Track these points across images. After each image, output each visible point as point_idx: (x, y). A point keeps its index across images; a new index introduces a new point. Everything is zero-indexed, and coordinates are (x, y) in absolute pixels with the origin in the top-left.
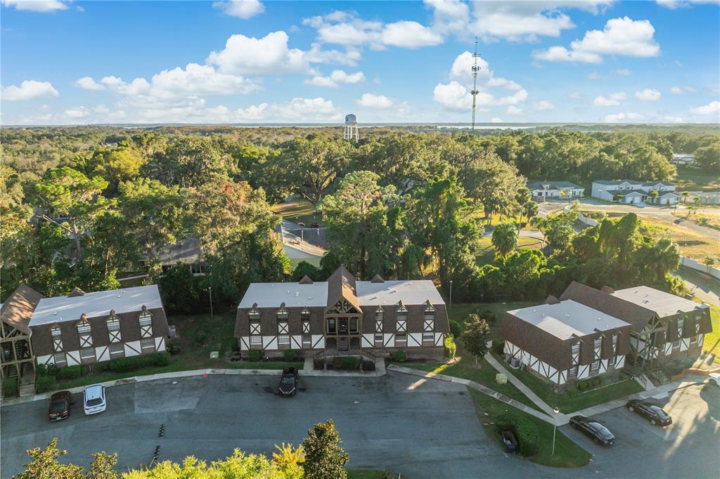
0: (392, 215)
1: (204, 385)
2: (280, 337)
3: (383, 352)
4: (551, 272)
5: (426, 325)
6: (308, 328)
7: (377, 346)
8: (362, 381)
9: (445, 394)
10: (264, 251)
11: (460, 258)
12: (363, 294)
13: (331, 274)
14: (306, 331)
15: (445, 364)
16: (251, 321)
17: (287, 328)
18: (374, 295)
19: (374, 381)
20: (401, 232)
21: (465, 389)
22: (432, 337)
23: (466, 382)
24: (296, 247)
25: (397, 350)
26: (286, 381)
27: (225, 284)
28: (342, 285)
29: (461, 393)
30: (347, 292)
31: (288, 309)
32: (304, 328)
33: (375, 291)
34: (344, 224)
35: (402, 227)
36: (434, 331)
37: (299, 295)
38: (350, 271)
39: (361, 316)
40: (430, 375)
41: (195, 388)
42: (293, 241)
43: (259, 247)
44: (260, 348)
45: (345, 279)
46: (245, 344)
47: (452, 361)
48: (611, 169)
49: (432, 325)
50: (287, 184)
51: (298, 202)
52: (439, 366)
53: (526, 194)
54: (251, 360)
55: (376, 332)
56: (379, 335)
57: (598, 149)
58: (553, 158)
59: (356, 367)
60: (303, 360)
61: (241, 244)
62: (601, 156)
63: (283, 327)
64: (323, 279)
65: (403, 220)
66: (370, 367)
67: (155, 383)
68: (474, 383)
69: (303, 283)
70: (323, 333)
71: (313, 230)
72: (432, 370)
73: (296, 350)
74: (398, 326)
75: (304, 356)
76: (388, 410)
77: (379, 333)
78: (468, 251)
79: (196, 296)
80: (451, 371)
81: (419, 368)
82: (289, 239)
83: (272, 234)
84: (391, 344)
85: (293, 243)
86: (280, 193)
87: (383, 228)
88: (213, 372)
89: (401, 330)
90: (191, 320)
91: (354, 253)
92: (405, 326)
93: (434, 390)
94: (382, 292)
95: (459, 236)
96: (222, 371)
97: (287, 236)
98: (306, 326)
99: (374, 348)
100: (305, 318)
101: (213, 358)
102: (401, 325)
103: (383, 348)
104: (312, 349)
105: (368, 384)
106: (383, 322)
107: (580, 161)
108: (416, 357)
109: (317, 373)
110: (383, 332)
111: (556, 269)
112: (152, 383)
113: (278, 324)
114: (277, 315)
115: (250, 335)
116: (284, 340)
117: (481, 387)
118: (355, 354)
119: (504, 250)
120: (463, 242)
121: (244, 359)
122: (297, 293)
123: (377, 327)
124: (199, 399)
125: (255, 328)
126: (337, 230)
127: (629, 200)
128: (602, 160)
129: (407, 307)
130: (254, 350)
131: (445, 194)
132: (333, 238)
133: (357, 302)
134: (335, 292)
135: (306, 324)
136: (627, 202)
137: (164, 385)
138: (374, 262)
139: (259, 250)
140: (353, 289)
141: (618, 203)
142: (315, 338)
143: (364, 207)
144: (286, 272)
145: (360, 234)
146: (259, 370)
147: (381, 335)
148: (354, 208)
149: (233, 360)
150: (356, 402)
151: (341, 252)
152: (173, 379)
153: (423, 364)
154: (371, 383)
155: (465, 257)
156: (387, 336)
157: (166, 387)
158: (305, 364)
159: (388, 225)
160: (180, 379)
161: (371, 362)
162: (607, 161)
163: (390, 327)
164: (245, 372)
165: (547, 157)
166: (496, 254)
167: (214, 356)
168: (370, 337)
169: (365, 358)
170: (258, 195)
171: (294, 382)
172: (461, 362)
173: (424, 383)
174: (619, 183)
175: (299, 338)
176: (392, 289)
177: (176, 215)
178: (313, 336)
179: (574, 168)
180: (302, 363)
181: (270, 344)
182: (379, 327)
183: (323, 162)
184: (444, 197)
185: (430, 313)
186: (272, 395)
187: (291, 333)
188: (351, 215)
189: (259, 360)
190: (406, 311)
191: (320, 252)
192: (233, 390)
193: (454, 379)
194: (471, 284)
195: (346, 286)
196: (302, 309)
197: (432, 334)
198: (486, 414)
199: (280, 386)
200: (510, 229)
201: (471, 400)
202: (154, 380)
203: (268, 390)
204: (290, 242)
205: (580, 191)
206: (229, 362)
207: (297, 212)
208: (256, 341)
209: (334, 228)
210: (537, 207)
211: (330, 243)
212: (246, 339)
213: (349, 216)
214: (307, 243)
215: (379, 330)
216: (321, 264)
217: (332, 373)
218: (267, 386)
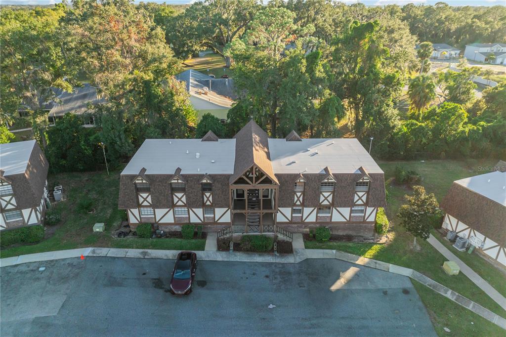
0: (312, 59)
1: (77, 275)
2: (176, 209)
3: (301, 227)
4: (478, 129)
5: (356, 198)
6: (211, 199)
7: (294, 220)
8: (277, 270)
9: (385, 293)
10: (162, 101)
11: (383, 112)
12: (278, 156)
13: (239, 130)
14: (208, 203)
15: (376, 244)
16: (139, 190)
17: (184, 199)
18: (291, 159)
19: (292, 270)
20: (320, 80)
21: (408, 285)
22: (362, 211)
23: (407, 272)
24: (203, 97)
25: (318, 225)
26: (179, 274)
27: (117, 139)
28: (252, 146)
29: (406, 292)
30: (259, 157)
31: (186, 177)
32: (205, 199)
33: (294, 152)
34: (254, 71)
35: (324, 75)
36: (366, 204)
37: (200, 156)
38: (261, 126)
39: (277, 188)
40: (362, 260)
41: (64, 279)
42: (200, 90)
43: (156, 96)
44: (153, 221)
45: (256, 138)
46: (134, 216)
47: (384, 240)
48: (481, 35)
49: (364, 199)
50: (199, 37)
51: (211, 57)
52: (370, 246)
53: (430, 49)
54: (141, 236)
55: (295, 205)
56: (297, 208)
57: (472, 16)
58: (431, 25)
59: (270, 248)
60: (204, 236)
61: (134, 92)
62: (473, 22)
63: (180, 198)
64: (229, 135)
65: (324, 66)
66: (286, 249)
67: (16, 269)
68: (417, 274)
69: (205, 140)
70: (229, 207)
71: (221, 81)
72: (363, 253)
73: (196, 224)
74: (322, 198)
75: (205, 231)
76: (314, 322)
77: (298, 206)
78: (392, 104)
79: (89, 152)
80: (386, 255)
81: (347, 250)
82: (196, 89)
83: (172, 81)
84: (312, 219)
85: (200, 93)
86: (192, 46)
87: (300, 76)
88: (94, 252)
89: (326, 203)
90: (85, 177)
91: (265, 105)
92: (330, 199)
93: (370, 286)
94: (301, 155)
95: (381, 86)
96: (104, 252)
97: (196, 86)
98: (208, 197)
99: (291, 222)
100: (206, 188)
101: (97, 232)
102: (326, 197)
103: (302, 223)
104: (216, 223)
105: (284, 273)
106: (304, 193)
107: (454, 27)
108: (341, 233)
109: (221, 257)
110: (303, 205)
111: (482, 126)
112: (12, 270)
113: (172, 194)
114: (171, 184)
115: (139, 206)
116: (182, 213)
117: (428, 281)
118: (268, 231)
119: (419, 104)
120: (386, 94)
121: (134, 234)
122: (198, 154)
123: (296, 199)
124: (65, 297)
125: (145, 198)
126: (247, 78)
127: (499, 61)
128: (473, 26)
129: (335, 175)
130: (146, 224)
131: (367, 40)
132: (242, 86)
133: (272, 168)
134: (244, 154)
135: (208, 194)
136: (497, 63)
137: (26, 273)
138: (288, 117)
139: (156, 100)
140: (266, 150)
141: (489, 63)
142: (219, 212)
143: (277, 52)
144: (192, 124)
145: (272, 82)
146: (149, 251)
147: (300, 208)
148: (266, 53)
149: (120, 235)
150: (271, 306)
151: (251, 104)
152: (41, 263)
153: (350, 244)
154: (289, 273)
155: (390, 111)
156: (307, 211)
157: (28, 276)
158: (207, 241)
159: (306, 71)
160: (50, 264)
161: (287, 242)
162: (478, 26)
163: (311, 199)
164: (133, 253)
165: (426, 23)
166: (410, 107)
167: (98, 230)
168: (287, 211)
169: (281, 237)
170: (156, 36)
171: (189, 276)
172: (395, 240)
173: (357, 275)
174: (491, 46)
175: (199, 211)
176: (312, 150)
177: (54, 55)
178: (216, 209)
179: (448, 33)
180: (203, 240)
181: (165, 217)
182: (298, 199)
183: (233, 18)
184: (365, 44)
185: (364, 184)
186: (161, 292)
187: (190, 205)
188: (263, 60)
189: (151, 237)
190: (333, 181)
191: (228, 103)
192: (113, 282)
193: (393, 268)
194: (391, 140)
195: (257, 148)
196: (202, 176)
197: (363, 208)
198: (447, 330)
199: (171, 283)
200: (429, 82)
201: (420, 303)
202: (16, 266)
203: (158, 284)
204: (197, 93)
205: (454, 53)
206: (115, 237)
207: (210, 66)
208: (147, 213)
209: (244, 75)
210: (429, 64)
211: (238, 93)
212: (135, 211)
213: (261, 61)
214: (216, 94)
215: (298, 203)
216: (228, 117)
217: (240, 257)
218: (156, 277)
